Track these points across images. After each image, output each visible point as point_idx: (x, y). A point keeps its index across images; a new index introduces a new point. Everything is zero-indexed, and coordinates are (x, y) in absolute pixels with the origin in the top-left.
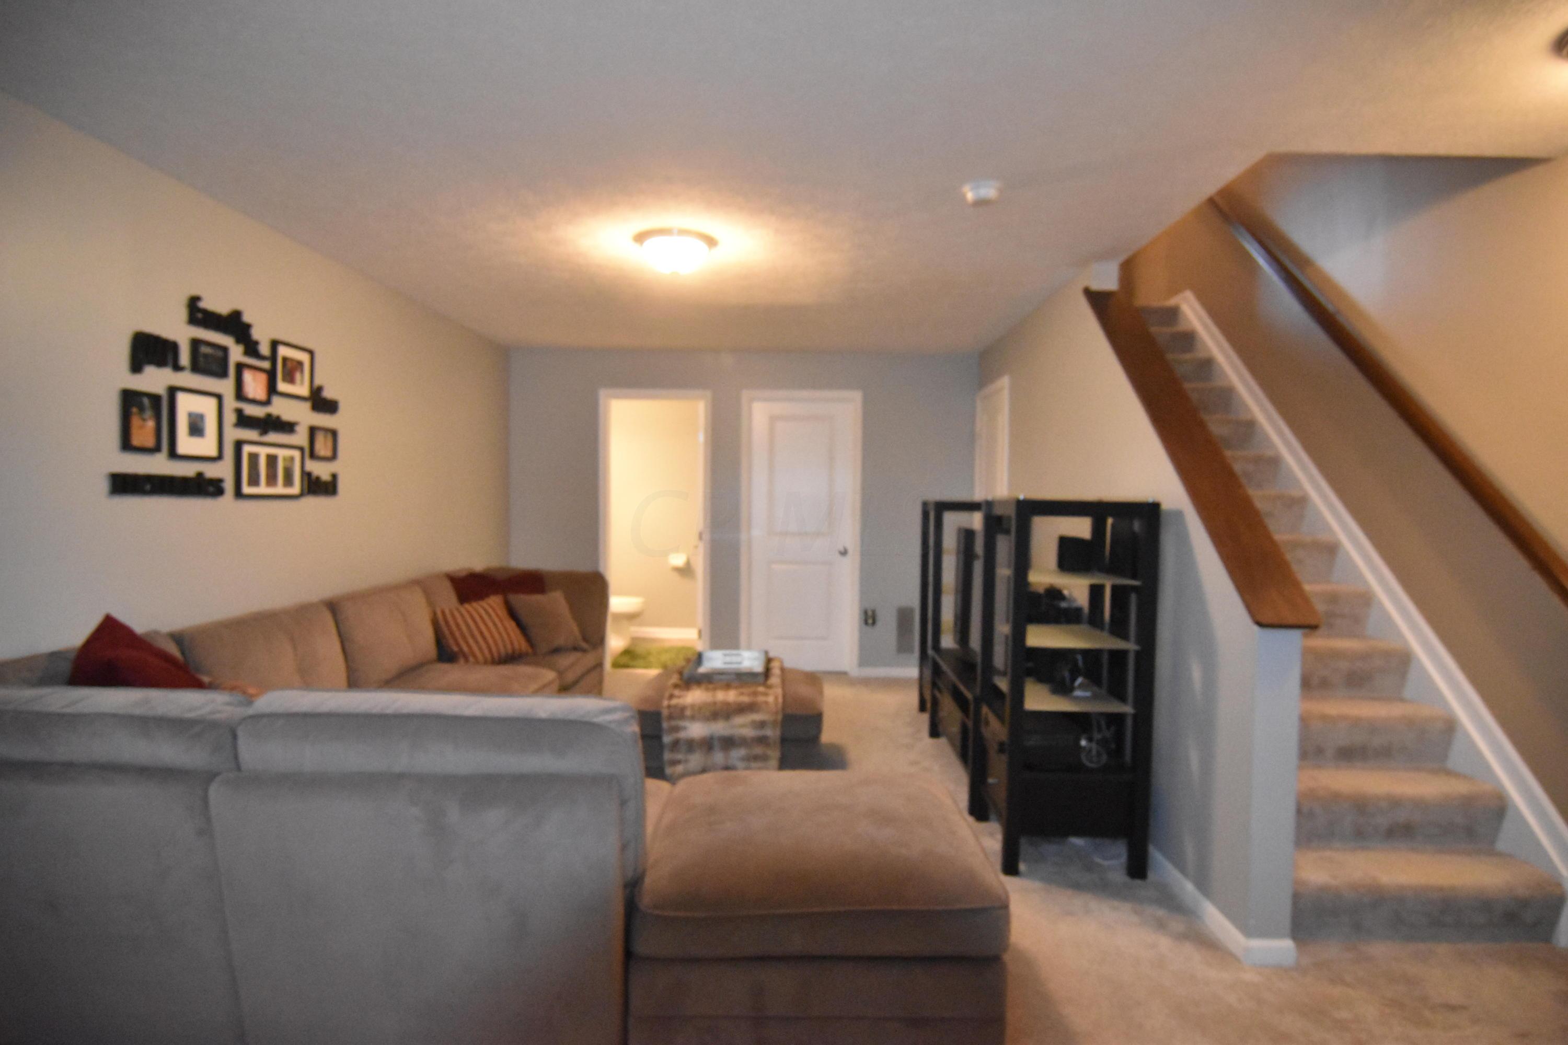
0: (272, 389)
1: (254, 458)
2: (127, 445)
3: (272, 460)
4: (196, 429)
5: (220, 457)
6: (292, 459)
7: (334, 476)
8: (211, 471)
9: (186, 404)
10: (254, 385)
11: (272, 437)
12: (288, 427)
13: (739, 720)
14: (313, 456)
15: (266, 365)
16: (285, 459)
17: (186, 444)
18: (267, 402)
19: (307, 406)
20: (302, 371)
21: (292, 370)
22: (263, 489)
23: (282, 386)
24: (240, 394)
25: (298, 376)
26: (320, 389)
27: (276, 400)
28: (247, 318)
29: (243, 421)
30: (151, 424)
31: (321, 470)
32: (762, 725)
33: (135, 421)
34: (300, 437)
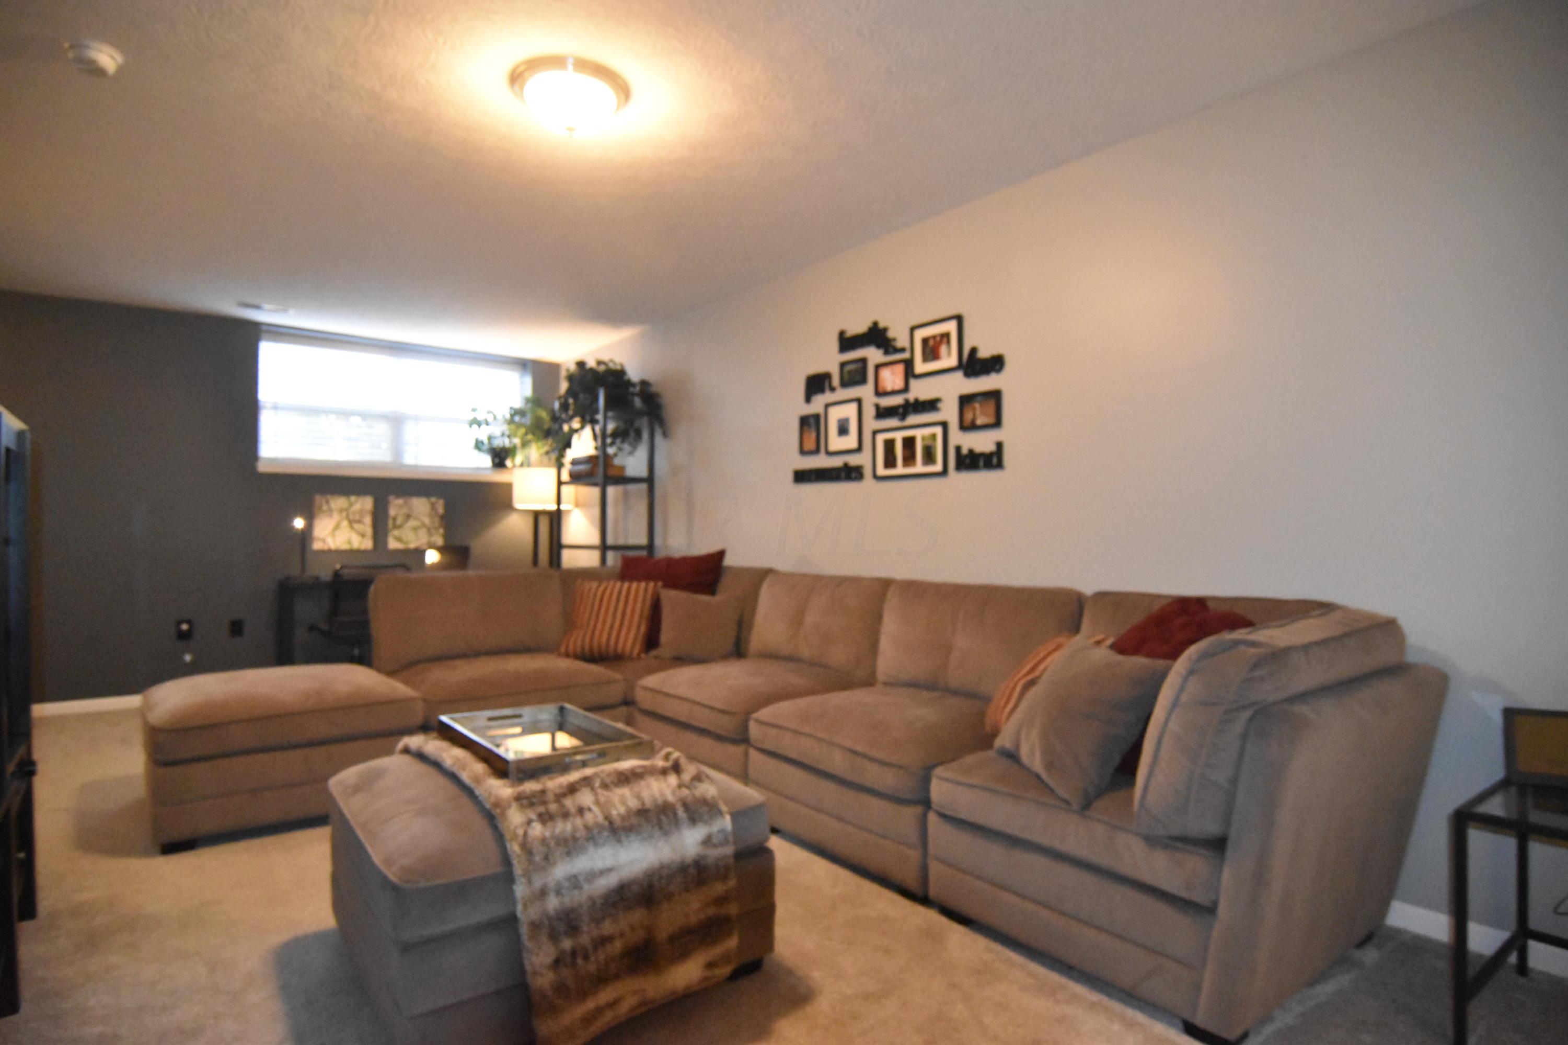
0: (909, 372)
1: (889, 445)
2: (803, 452)
3: (909, 443)
4: (843, 430)
5: (859, 449)
6: (934, 436)
7: (999, 445)
8: (853, 460)
9: (835, 414)
10: (892, 378)
11: (912, 419)
12: (931, 405)
14: (965, 427)
15: (906, 355)
16: (923, 439)
17: (836, 442)
18: (906, 389)
19: (959, 375)
20: (949, 342)
21: (931, 350)
22: (900, 470)
23: (920, 367)
24: (879, 393)
25: (943, 349)
26: (974, 351)
27: (913, 383)
29: (883, 413)
30: (814, 435)
31: (982, 442)
33: (806, 436)
34: (949, 412)
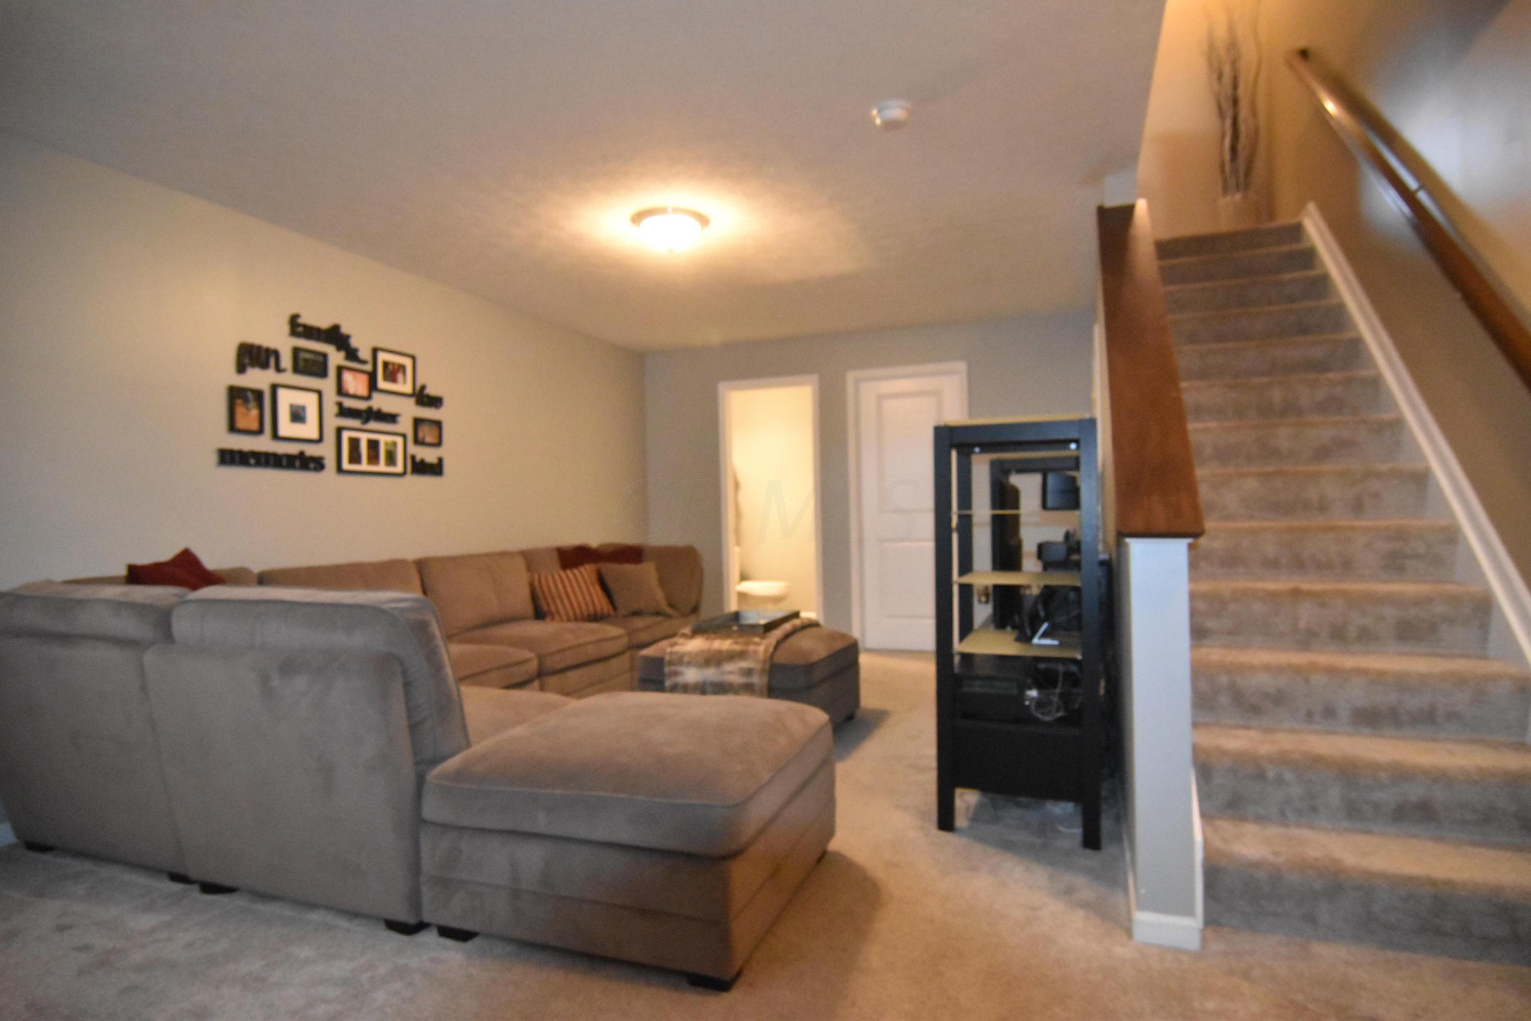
0: (373, 386)
1: (354, 443)
2: (233, 428)
3: (373, 445)
4: (297, 416)
5: (320, 440)
6: (395, 444)
7: (440, 460)
8: (311, 451)
9: (286, 399)
10: (355, 383)
11: (373, 425)
12: (391, 418)
13: (729, 667)
14: (418, 441)
15: (368, 367)
16: (386, 444)
17: (286, 428)
18: (369, 398)
19: (411, 401)
20: (404, 373)
21: (392, 373)
22: (364, 466)
23: (382, 384)
24: (340, 390)
25: (400, 376)
26: (423, 388)
27: (375, 395)
28: (345, 330)
29: (344, 412)
30: (255, 412)
31: (429, 455)
32: (749, 672)
33: (240, 410)
34: (405, 425)
